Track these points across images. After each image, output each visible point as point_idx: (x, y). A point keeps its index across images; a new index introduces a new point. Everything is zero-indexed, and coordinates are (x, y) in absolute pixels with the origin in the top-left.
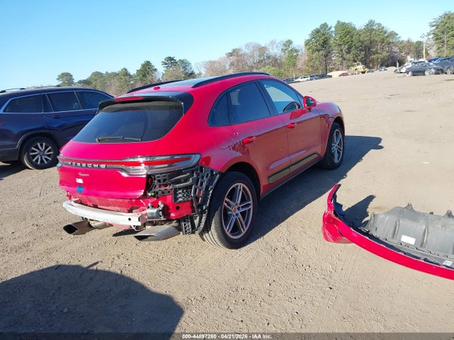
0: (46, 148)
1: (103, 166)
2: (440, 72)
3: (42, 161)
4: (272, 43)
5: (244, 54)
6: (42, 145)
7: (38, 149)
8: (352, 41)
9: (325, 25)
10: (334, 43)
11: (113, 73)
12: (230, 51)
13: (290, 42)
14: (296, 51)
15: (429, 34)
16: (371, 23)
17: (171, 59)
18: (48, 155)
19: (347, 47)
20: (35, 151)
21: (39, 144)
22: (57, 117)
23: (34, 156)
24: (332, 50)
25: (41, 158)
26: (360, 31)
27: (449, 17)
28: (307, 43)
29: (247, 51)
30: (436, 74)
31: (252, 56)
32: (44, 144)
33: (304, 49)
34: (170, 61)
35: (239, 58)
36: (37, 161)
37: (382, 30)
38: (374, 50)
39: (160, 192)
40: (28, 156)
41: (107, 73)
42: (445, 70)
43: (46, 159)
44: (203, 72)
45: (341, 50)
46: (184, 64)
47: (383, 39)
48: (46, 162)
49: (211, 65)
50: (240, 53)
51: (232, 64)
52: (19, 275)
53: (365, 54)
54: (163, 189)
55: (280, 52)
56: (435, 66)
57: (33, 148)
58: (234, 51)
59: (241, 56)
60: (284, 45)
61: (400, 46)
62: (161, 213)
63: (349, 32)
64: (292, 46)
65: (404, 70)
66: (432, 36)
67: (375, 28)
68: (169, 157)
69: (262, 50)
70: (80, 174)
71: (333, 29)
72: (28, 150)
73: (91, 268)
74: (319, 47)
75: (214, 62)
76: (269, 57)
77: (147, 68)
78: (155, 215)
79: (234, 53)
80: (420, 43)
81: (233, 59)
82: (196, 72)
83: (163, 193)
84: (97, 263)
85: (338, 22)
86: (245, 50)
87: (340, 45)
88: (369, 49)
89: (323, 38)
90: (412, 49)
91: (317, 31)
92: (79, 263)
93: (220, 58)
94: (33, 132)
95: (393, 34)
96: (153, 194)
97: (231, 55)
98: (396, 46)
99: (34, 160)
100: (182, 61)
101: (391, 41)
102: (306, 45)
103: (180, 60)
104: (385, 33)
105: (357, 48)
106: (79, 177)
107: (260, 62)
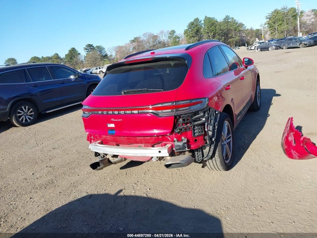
0: (29, 110)
1: (136, 112)
2: (278, 48)
3: (26, 120)
4: (162, 32)
5: (142, 41)
6: (25, 108)
7: (23, 111)
8: (216, 30)
9: (197, 20)
10: (204, 31)
11: (47, 57)
12: (133, 39)
13: (173, 32)
14: (178, 38)
15: (265, 24)
16: (227, 17)
17: (90, 46)
18: (30, 115)
19: (212, 34)
20: (20, 113)
21: (23, 107)
22: (36, 86)
23: (20, 116)
24: (203, 36)
25: (25, 118)
26: (220, 23)
27: (278, 12)
28: (186, 32)
29: (145, 39)
30: (276, 49)
31: (148, 42)
32: (27, 107)
33: (183, 36)
34: (90, 47)
35: (139, 44)
36: (22, 120)
37: (234, 22)
38: (230, 35)
39: (183, 129)
40: (16, 116)
41: (43, 57)
42: (281, 46)
43: (29, 118)
44: (114, 54)
45: (209, 36)
46: (100, 49)
47: (235, 28)
48: (29, 121)
49: (119, 49)
50: (140, 40)
51: (134, 48)
52: (61, 206)
53: (225, 39)
54: (185, 126)
55: (167, 39)
56: (275, 44)
57: (19, 111)
58: (135, 38)
59: (140, 42)
60: (170, 33)
61: (246, 32)
62: (186, 145)
63: (213, 24)
64: (175, 34)
65: (253, 48)
66: (267, 25)
67: (230, 20)
68: (189, 101)
69: (155, 37)
70: (113, 120)
71: (203, 22)
72: (15, 112)
73: (119, 195)
74: (194, 35)
75: (122, 47)
76: (160, 43)
77: (73, 53)
78: (182, 147)
79: (136, 40)
80: (258, 30)
81: (135, 44)
82: (109, 54)
83: (186, 129)
84: (121, 191)
85: (206, 17)
86: (143, 38)
87: (208, 33)
88: (227, 35)
89: (196, 28)
90: (254, 34)
91: (192, 24)
92: (106, 192)
93: (126, 44)
94: (18, 98)
95: (241, 25)
96: (179, 131)
97: (133, 41)
98: (244, 32)
99: (20, 120)
100: (98, 47)
101: (241, 29)
102: (185, 33)
103: (97, 46)
104: (237, 23)
105: (219, 35)
106: (112, 122)
107: (154, 46)
